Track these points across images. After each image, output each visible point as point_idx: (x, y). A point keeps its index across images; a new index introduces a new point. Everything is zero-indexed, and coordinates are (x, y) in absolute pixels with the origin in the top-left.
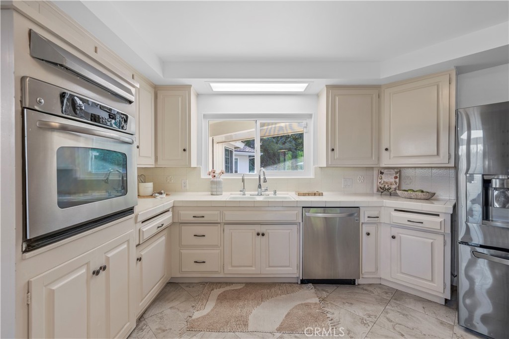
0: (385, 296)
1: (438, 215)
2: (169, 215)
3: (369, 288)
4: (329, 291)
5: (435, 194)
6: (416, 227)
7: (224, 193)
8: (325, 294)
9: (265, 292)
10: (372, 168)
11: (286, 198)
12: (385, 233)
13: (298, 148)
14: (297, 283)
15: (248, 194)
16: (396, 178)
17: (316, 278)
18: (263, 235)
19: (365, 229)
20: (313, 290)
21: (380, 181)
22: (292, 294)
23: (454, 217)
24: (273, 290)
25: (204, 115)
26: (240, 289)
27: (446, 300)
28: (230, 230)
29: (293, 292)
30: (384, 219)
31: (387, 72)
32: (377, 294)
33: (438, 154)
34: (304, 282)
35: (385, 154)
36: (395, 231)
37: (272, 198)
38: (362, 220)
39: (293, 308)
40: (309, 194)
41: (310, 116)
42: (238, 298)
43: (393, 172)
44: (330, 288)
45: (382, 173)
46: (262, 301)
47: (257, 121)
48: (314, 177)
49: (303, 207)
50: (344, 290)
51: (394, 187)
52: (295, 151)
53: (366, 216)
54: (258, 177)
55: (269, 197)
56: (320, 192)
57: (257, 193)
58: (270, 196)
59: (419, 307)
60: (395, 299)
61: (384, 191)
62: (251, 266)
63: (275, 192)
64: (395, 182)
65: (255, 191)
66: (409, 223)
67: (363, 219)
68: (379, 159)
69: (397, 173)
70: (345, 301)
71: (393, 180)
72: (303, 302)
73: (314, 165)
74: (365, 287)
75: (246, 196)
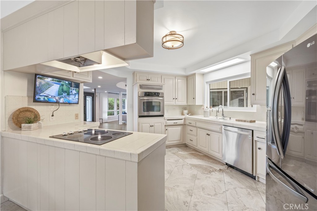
2: (183, 121)
14: (224, 164)
18: (209, 135)
38: (254, 139)
49: (223, 125)
54: (222, 110)
63: (230, 118)
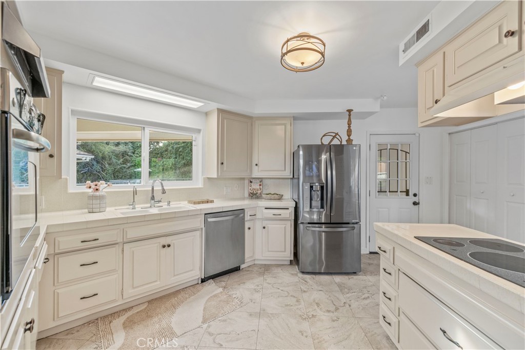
0: (260, 270)
1: (288, 209)
3: (249, 269)
4: (225, 280)
5: (283, 195)
6: (278, 219)
7: (108, 209)
8: (223, 284)
9: (174, 300)
10: (244, 179)
11: (181, 207)
12: (258, 225)
13: (136, 152)
14: (198, 284)
15: (139, 207)
16: (260, 185)
17: (211, 275)
18: (169, 246)
19: (247, 225)
20: (214, 284)
21: (250, 188)
22: (199, 293)
23: (296, 209)
24: (180, 296)
25: (72, 111)
26: (146, 308)
27: (291, 261)
28: (131, 248)
29: (199, 291)
30: (259, 216)
31: (258, 109)
32: (255, 271)
33: (285, 170)
34: (203, 281)
35: (255, 168)
36: (265, 223)
37: (167, 208)
38: (246, 219)
39: (206, 303)
40: (203, 202)
41: (199, 131)
42: (149, 317)
43: (258, 181)
44: (225, 278)
45: (251, 182)
46: (175, 309)
47: (145, 128)
48: (202, 187)
49: (205, 214)
50: (234, 277)
51: (259, 192)
52: (132, 155)
53: (249, 215)
54: (151, 189)
55: (164, 209)
56: (211, 199)
57: (149, 205)
58: (164, 207)
59: (279, 270)
60: (267, 270)
61: (254, 195)
62: (156, 281)
63: (169, 203)
64: (260, 188)
65: (147, 203)
66: (274, 216)
67: (247, 217)
68: (251, 171)
69: (261, 182)
70: (239, 283)
71: (258, 187)
72: (211, 295)
73: (202, 175)
74: (247, 269)
75: (137, 209)
